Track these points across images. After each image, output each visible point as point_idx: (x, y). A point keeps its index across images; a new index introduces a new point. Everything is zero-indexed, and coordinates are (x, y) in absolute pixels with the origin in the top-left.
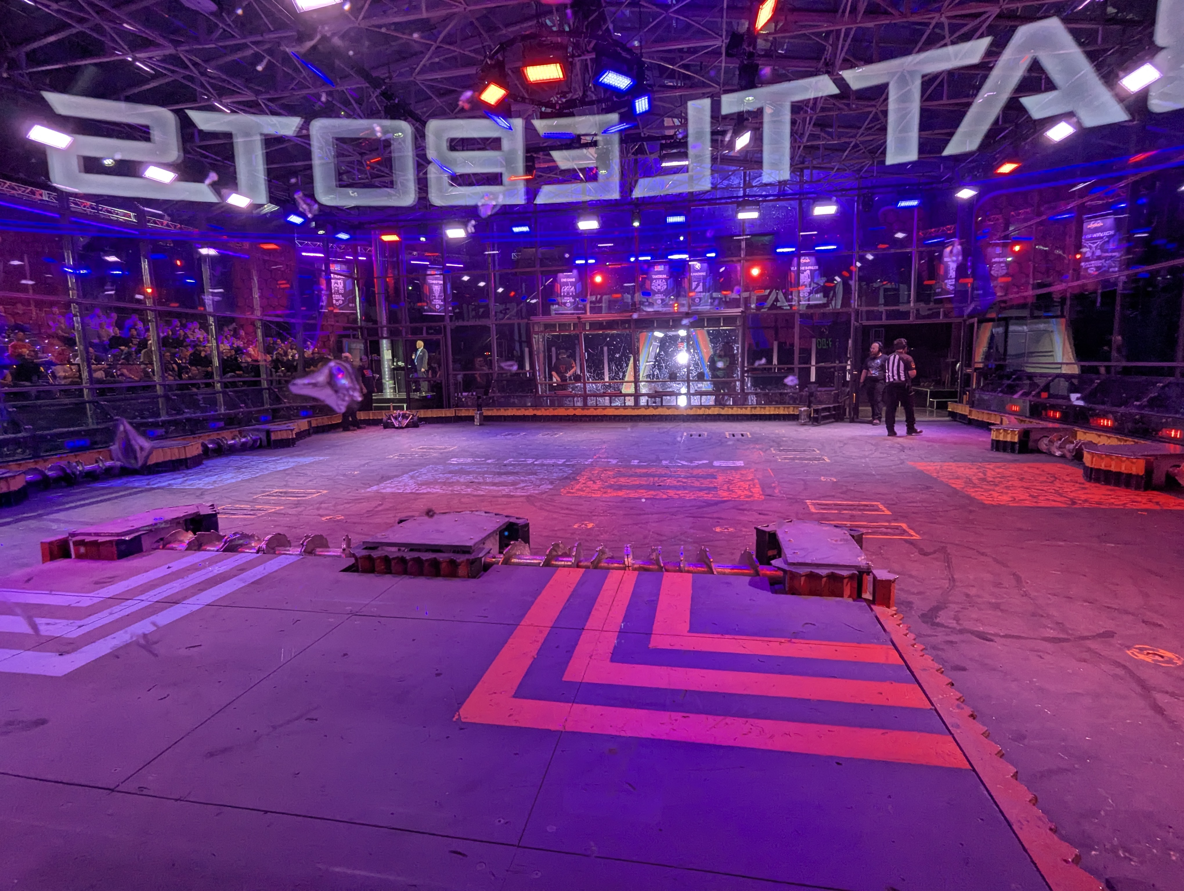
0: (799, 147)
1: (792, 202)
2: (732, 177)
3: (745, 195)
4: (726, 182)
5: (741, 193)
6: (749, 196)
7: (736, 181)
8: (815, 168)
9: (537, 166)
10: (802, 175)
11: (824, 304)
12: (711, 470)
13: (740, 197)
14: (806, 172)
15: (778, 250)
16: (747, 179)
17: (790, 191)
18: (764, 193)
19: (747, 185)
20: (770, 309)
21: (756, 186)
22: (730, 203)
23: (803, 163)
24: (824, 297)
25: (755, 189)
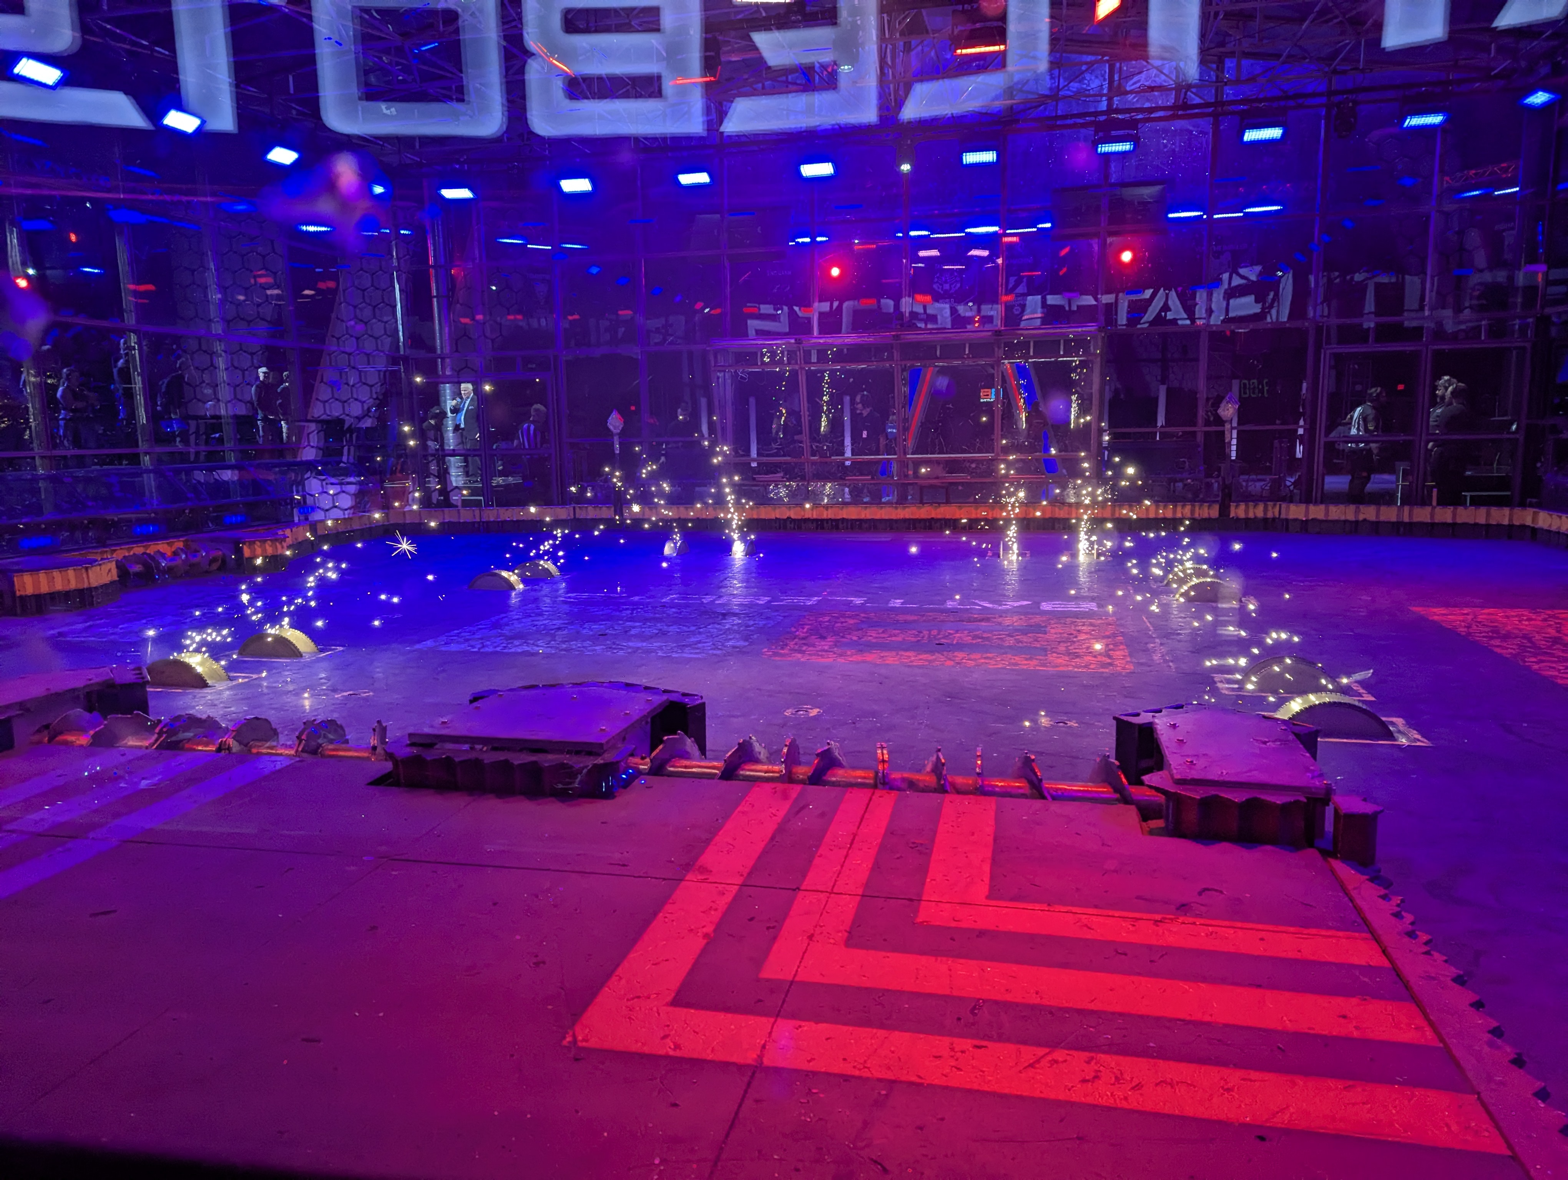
0: (1217, 14)
1: (1199, 121)
2: (1087, 76)
3: (1110, 110)
4: (1074, 86)
5: (1103, 106)
6: (1118, 111)
7: (1094, 83)
8: (1246, 55)
9: (724, 58)
10: (1220, 68)
11: (1255, 315)
12: (1037, 619)
13: (1102, 113)
14: (1229, 63)
15: (1171, 216)
16: (1116, 77)
17: (1197, 100)
18: (1147, 105)
19: (1117, 90)
20: (1152, 323)
21: (1131, 92)
22: (1083, 125)
23: (1222, 44)
24: (1257, 301)
25: (1130, 97)
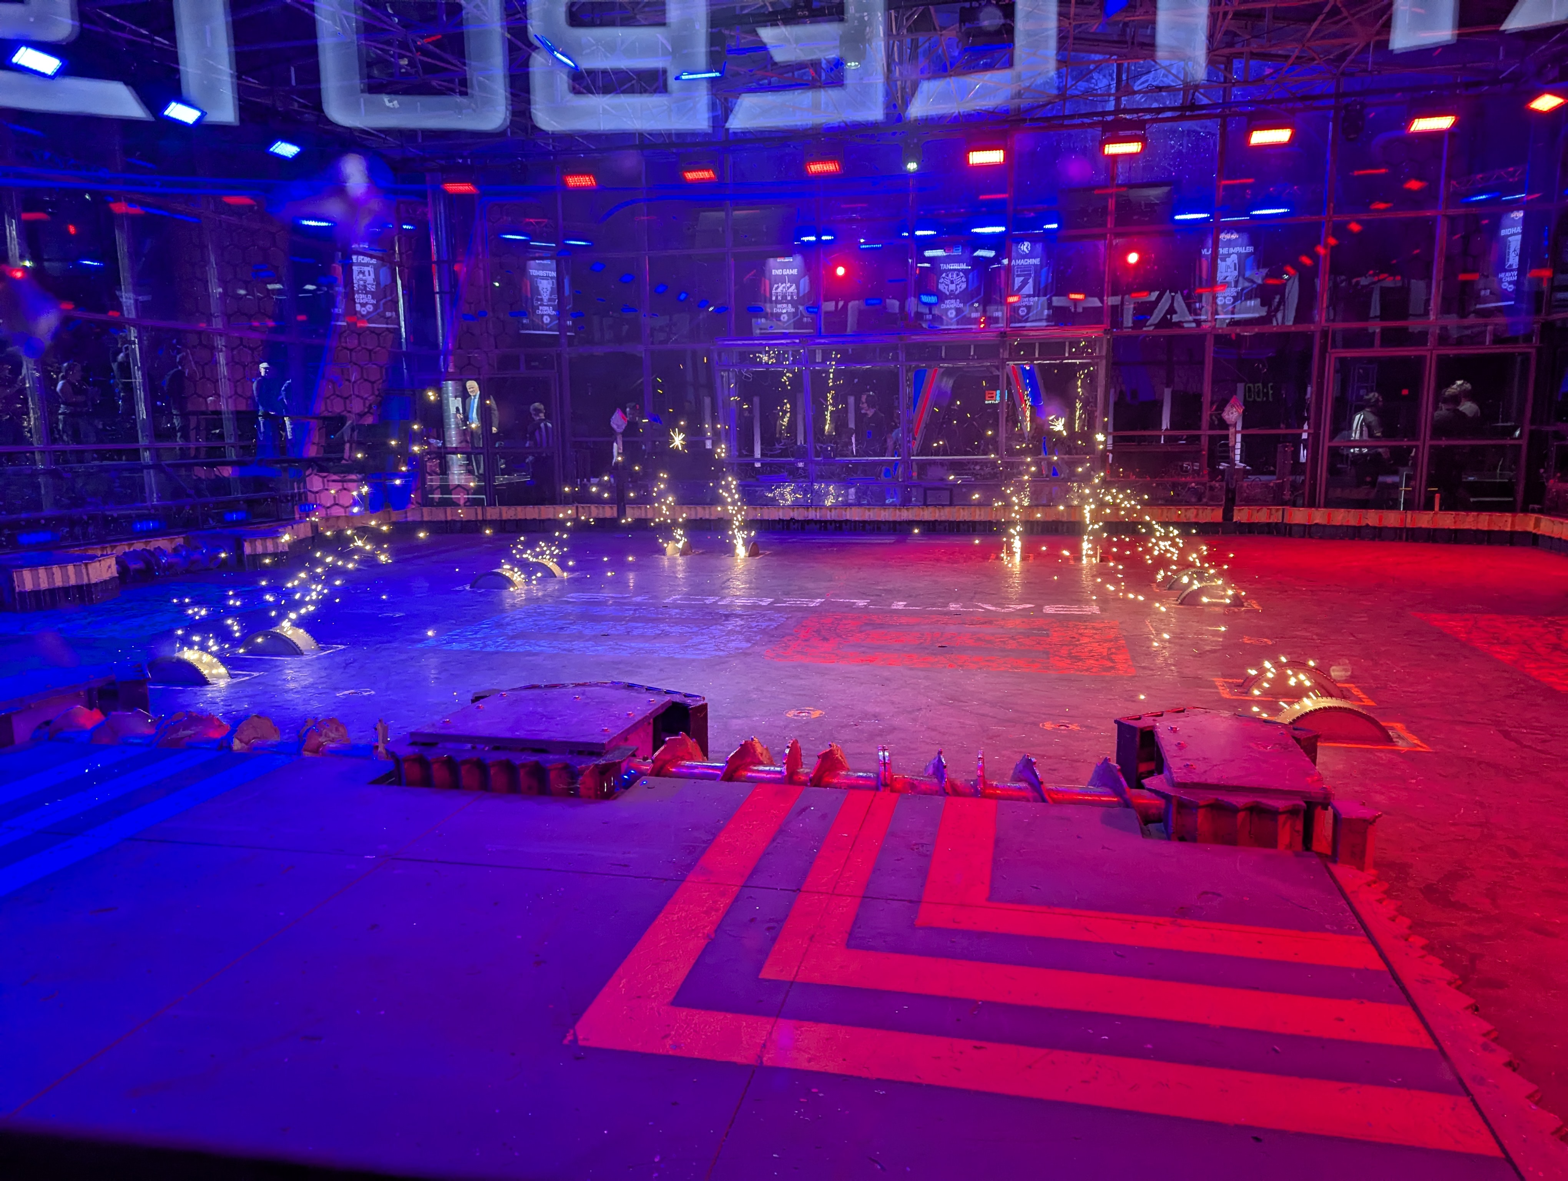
0: (1225, 14)
1: (1208, 122)
2: (1095, 75)
3: (1118, 111)
4: (1082, 85)
5: (1111, 106)
6: (1126, 111)
7: (1102, 82)
8: (1253, 55)
10: (1228, 67)
11: (1261, 318)
12: (1039, 622)
13: (1109, 113)
14: (1236, 64)
15: (1177, 217)
16: (1124, 77)
17: (1205, 101)
18: (1155, 105)
19: (1124, 89)
20: (1158, 326)
21: (1139, 92)
22: (1090, 125)
23: (1231, 45)
24: (1263, 304)
25: (1138, 97)
